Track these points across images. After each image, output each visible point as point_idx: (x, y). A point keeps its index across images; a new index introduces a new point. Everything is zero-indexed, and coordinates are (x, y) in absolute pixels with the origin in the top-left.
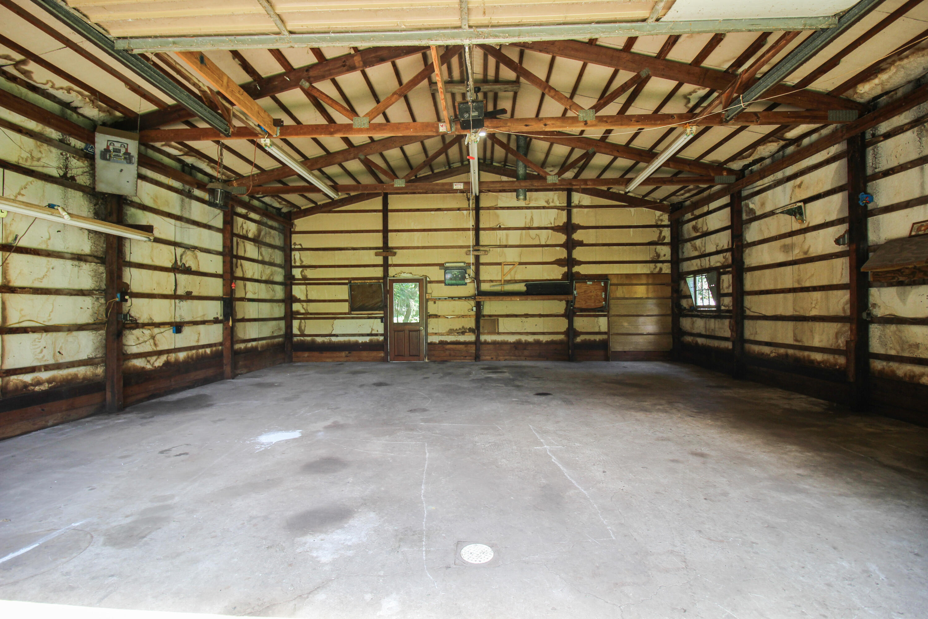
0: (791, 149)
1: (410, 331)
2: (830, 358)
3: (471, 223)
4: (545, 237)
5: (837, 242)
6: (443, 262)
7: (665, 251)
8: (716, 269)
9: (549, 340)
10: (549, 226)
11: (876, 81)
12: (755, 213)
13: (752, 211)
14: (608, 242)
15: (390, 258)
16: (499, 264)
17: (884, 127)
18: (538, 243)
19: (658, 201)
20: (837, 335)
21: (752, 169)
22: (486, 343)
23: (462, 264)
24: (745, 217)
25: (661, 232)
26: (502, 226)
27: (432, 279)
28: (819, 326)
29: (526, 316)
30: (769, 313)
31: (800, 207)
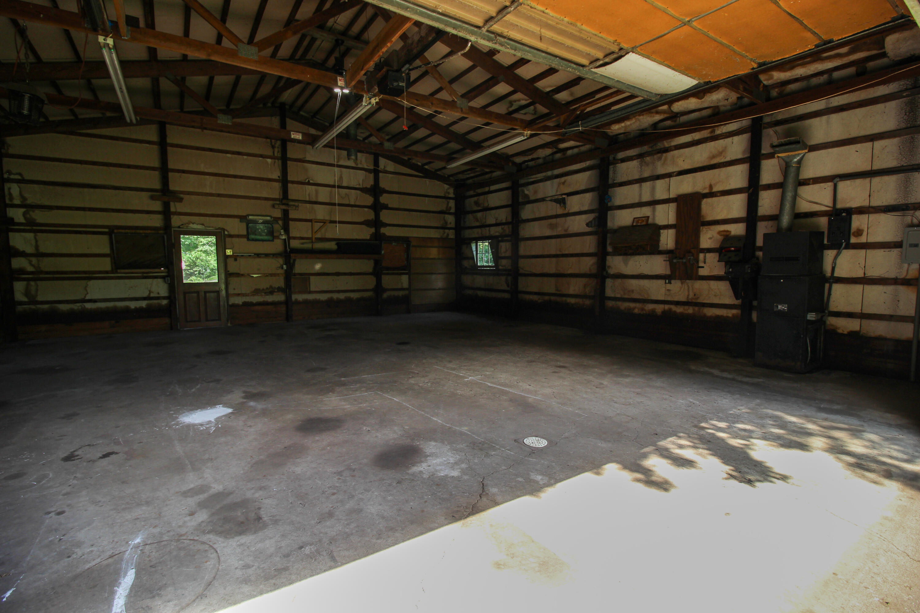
0: (558, 156)
1: (205, 293)
2: (579, 301)
3: (276, 174)
4: (354, 197)
5: (587, 225)
6: (244, 214)
7: (451, 219)
8: (497, 237)
9: (359, 297)
10: (358, 186)
11: (623, 124)
12: (529, 198)
13: (527, 196)
14: (408, 207)
15: (172, 204)
16: (310, 221)
17: (621, 155)
18: (347, 202)
19: (446, 176)
20: (585, 286)
21: (527, 164)
22: (297, 302)
23: (268, 218)
24: (521, 200)
25: (448, 204)
26: (311, 182)
27: (232, 233)
28: (573, 280)
29: (338, 274)
30: (538, 272)
31: (564, 198)
